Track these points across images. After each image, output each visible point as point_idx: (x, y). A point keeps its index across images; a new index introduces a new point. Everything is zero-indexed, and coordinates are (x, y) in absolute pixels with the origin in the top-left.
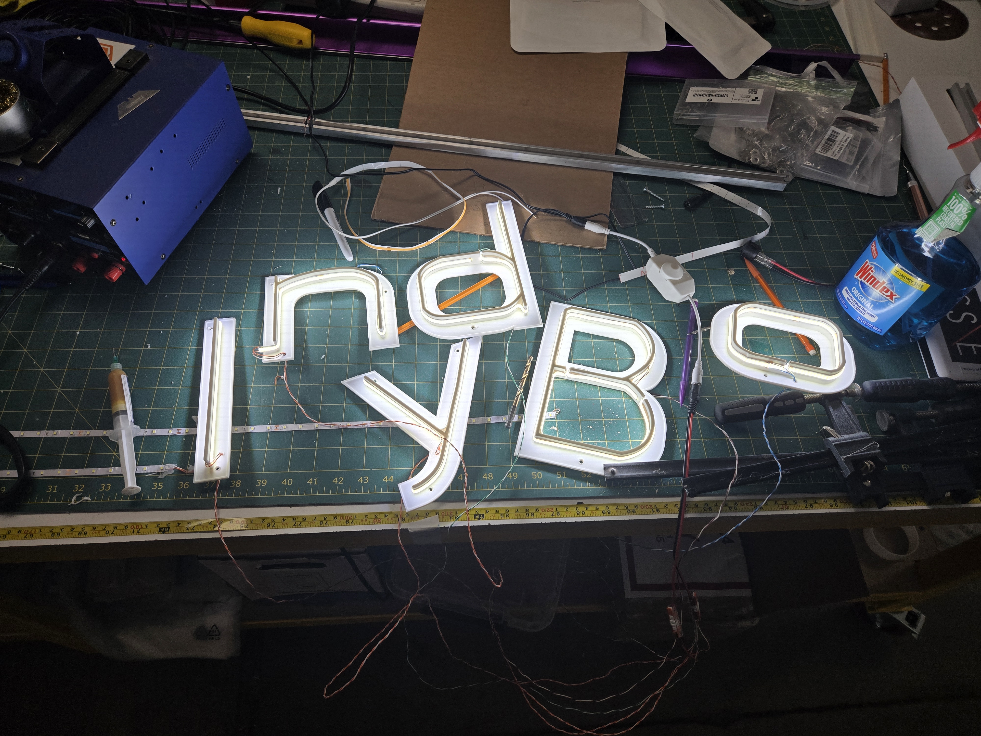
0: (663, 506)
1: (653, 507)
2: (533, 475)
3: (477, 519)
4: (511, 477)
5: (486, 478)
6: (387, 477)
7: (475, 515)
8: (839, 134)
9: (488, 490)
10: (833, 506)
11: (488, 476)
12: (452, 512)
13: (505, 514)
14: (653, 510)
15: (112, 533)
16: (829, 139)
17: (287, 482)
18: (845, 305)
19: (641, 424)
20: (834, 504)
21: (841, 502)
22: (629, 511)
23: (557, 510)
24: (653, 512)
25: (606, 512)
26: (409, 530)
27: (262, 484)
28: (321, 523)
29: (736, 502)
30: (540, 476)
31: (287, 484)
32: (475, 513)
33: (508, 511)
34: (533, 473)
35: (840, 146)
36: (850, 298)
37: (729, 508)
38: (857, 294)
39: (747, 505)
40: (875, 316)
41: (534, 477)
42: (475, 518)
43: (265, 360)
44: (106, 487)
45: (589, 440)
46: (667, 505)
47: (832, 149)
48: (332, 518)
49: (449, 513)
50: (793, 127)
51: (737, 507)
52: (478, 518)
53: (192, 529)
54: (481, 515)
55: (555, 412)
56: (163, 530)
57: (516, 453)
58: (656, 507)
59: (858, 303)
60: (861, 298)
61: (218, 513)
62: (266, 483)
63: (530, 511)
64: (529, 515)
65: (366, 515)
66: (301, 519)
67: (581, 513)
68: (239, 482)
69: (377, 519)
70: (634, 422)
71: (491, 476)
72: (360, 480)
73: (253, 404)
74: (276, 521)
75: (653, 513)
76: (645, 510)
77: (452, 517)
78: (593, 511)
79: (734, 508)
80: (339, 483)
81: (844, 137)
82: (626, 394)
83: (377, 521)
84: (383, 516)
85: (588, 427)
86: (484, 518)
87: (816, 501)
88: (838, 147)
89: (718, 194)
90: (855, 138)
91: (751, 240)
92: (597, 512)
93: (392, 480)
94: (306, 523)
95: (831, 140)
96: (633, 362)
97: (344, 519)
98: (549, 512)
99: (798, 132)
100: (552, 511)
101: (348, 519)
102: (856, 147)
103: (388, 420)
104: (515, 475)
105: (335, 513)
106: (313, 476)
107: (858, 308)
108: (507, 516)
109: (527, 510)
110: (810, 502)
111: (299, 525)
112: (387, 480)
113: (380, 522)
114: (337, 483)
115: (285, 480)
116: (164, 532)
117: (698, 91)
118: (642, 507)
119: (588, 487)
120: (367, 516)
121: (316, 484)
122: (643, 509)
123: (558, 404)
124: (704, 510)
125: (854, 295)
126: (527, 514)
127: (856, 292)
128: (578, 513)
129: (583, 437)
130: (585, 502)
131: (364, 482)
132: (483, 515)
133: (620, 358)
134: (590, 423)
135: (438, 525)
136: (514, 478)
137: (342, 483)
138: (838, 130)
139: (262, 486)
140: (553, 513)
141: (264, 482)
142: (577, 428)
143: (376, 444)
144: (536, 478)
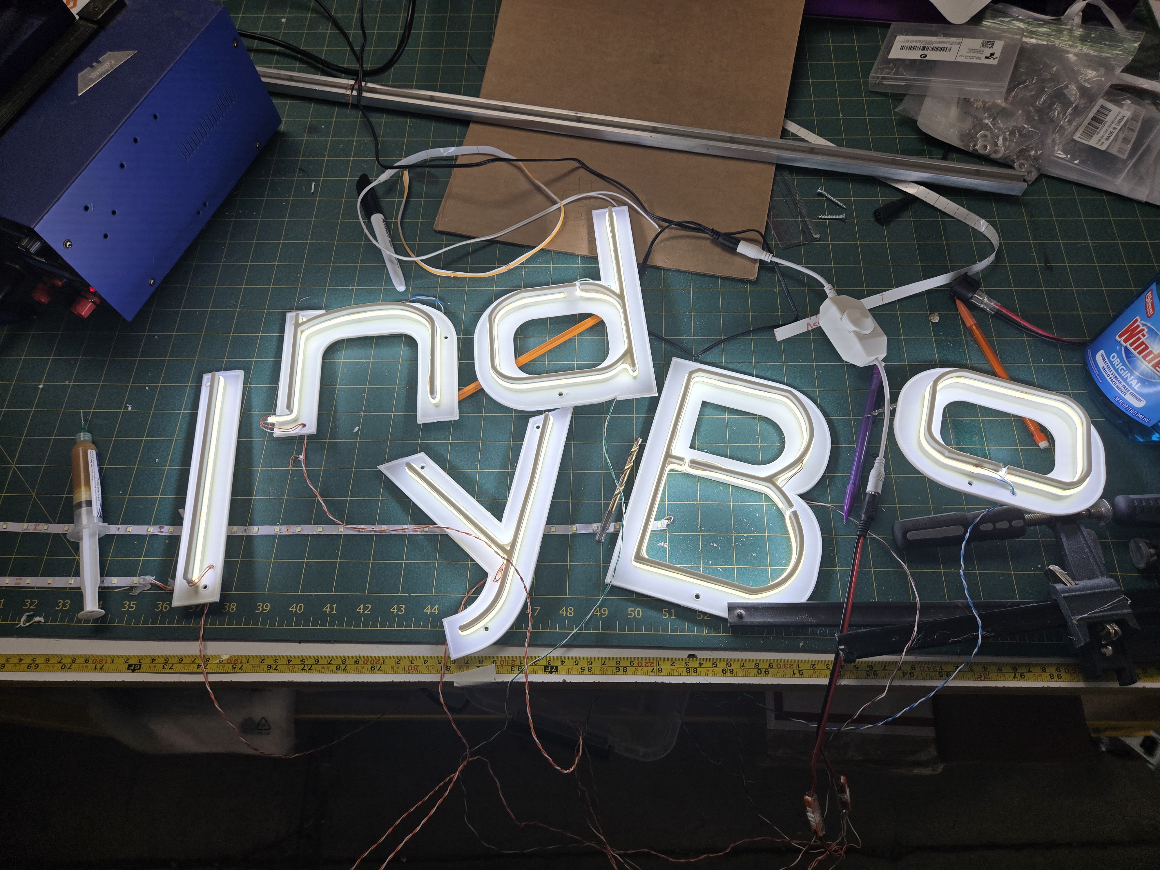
0: (809, 666)
1: (795, 667)
2: (629, 612)
3: (548, 673)
4: (598, 614)
5: (564, 613)
6: (429, 606)
7: (545, 666)
8: (1110, 111)
9: (566, 631)
10: (1054, 678)
11: (567, 611)
12: (515, 661)
13: (587, 667)
14: (793, 671)
15: (68, 669)
16: (1094, 118)
17: (296, 608)
18: (1098, 377)
19: (787, 543)
20: (1056, 674)
21: (1066, 673)
22: (759, 672)
23: (659, 665)
24: (794, 674)
25: (728, 670)
26: (455, 684)
27: (263, 609)
28: (338, 668)
29: (913, 666)
30: (638, 615)
31: (296, 611)
32: (546, 664)
33: (592, 663)
34: (629, 609)
35: (1111, 129)
36: (1106, 369)
37: (903, 673)
38: (1118, 365)
39: (929, 671)
40: (1142, 399)
41: (631, 615)
42: (545, 671)
43: (278, 433)
44: (64, 605)
45: (712, 564)
46: (814, 665)
47: (1097, 134)
48: (353, 661)
49: (510, 662)
50: (1042, 99)
51: (915, 673)
52: (550, 670)
53: (170, 669)
54: (554, 666)
55: (666, 521)
56: (133, 668)
57: (608, 580)
58: (799, 667)
59: (1118, 377)
60: (1123, 371)
61: (205, 647)
62: (269, 608)
63: (622, 664)
64: (619, 670)
65: (398, 660)
66: (312, 662)
67: (692, 671)
68: (234, 605)
69: (413, 666)
70: (777, 540)
71: (571, 612)
72: (394, 609)
73: (260, 494)
74: (279, 662)
75: (794, 676)
76: (783, 670)
77: (514, 669)
78: (710, 669)
79: (910, 674)
80: (365, 613)
81: (1117, 115)
82: (768, 499)
83: (413, 668)
84: (420, 662)
85: (712, 544)
86: (557, 671)
87: (1030, 668)
88: (1107, 130)
89: (924, 199)
90: (1134, 118)
91: (967, 272)
92: (716, 669)
93: (436, 611)
94: (318, 667)
95: (1098, 120)
96: (781, 450)
97: (369, 663)
98: (647, 666)
99: (1050, 107)
100: (652, 665)
101: (375, 664)
102: (1134, 131)
103: (436, 524)
104: (605, 611)
105: (358, 655)
106: (331, 600)
107: (1118, 384)
108: (590, 670)
109: (618, 663)
110: (1020, 670)
111: (309, 670)
112: (429, 611)
113: (416, 670)
114: (363, 612)
115: (295, 605)
116: (133, 671)
117: (907, 41)
118: (779, 666)
119: (704, 634)
120: (400, 660)
121: (334, 612)
122: (779, 668)
123: (671, 508)
124: (867, 675)
125: (1113, 365)
126: (618, 669)
127: (1116, 361)
128: (688, 671)
129: (704, 559)
130: (700, 654)
131: (399, 613)
132: (557, 667)
133: (764, 444)
134: (715, 539)
135: (494, 679)
136: (603, 616)
137: (370, 613)
138: (1110, 105)
139: (264, 612)
140: (653, 668)
141: (267, 606)
142: (696, 545)
143: (418, 558)
144: (632, 616)
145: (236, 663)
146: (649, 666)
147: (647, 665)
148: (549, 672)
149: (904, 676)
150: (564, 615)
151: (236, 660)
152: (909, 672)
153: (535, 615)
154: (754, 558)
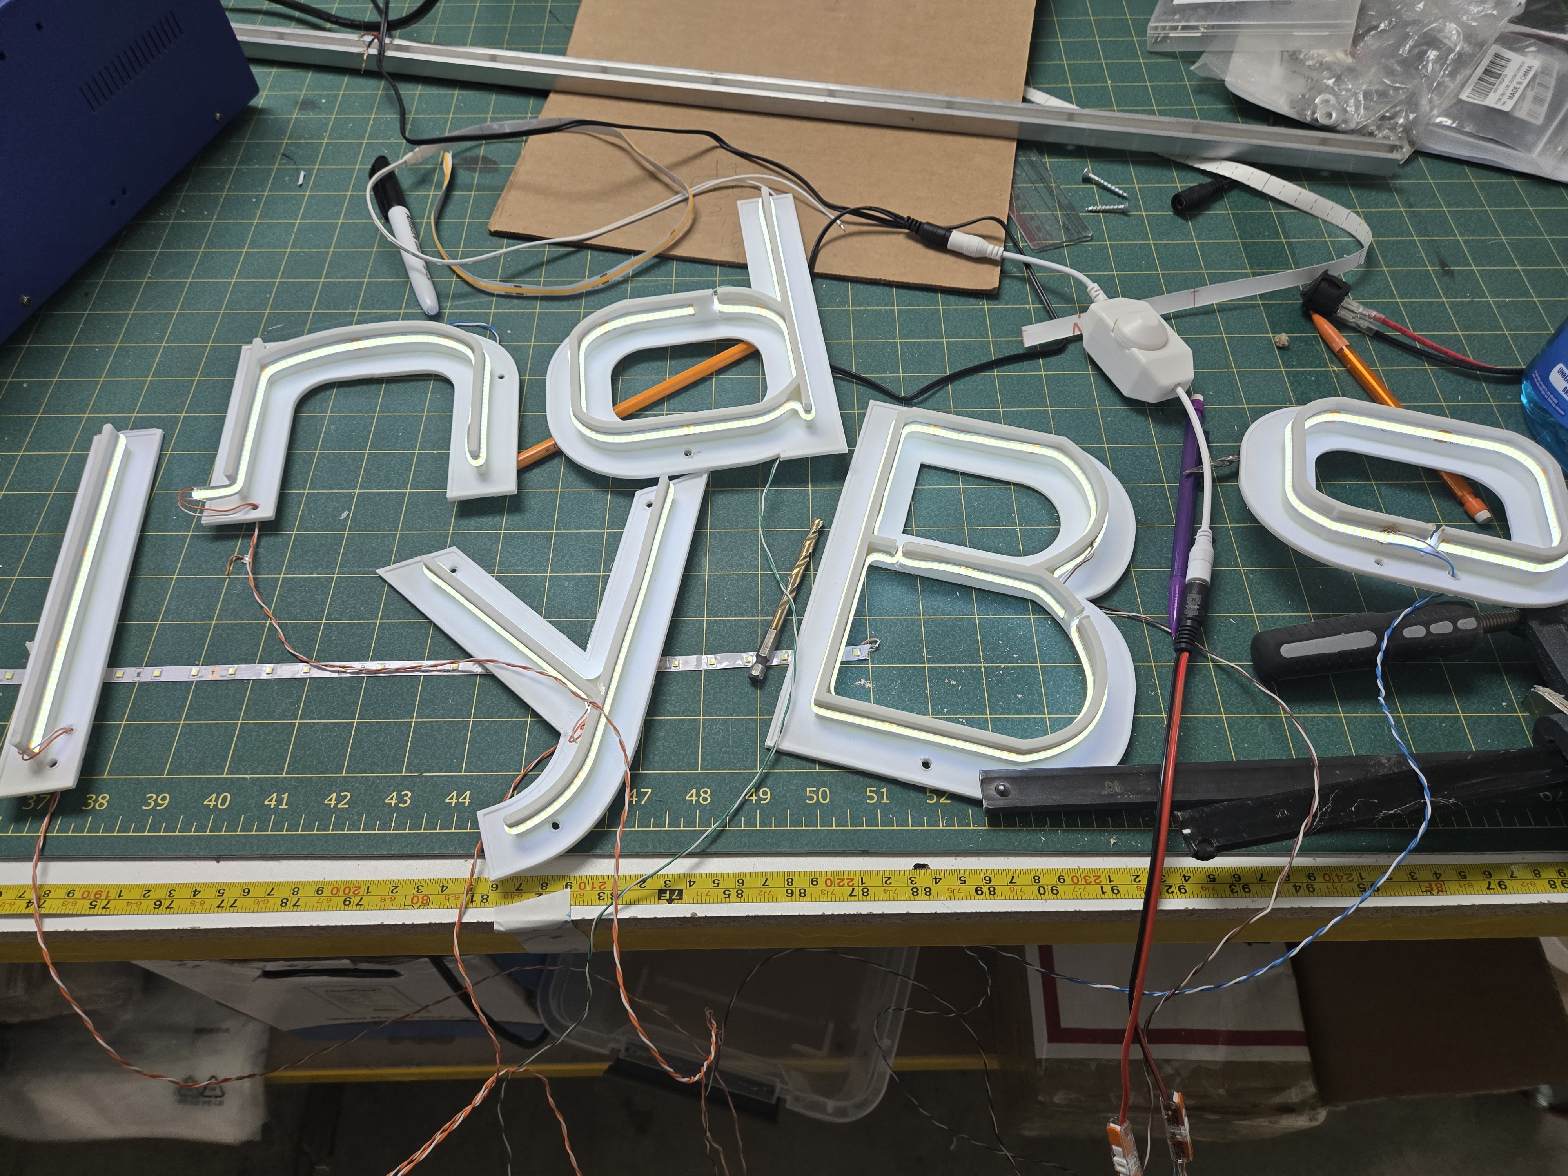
0: (1128, 879)
1: (1104, 880)
2: (808, 795)
3: (664, 901)
4: (754, 798)
5: (694, 799)
6: (455, 793)
7: (659, 890)
9: (697, 828)
11: (698, 795)
12: (605, 883)
13: (736, 890)
14: (1102, 887)
17: (216, 801)
19: (1074, 677)
20: (1560, 881)
22: (1042, 890)
23: (862, 884)
24: (1103, 893)
25: (986, 890)
26: (496, 927)
27: (157, 804)
28: (284, 903)
29: (1311, 873)
30: (824, 798)
31: (216, 806)
32: (660, 885)
33: (743, 883)
34: (808, 790)
37: (1295, 886)
39: (1340, 881)
41: (811, 799)
42: (659, 899)
43: (206, 517)
45: (949, 713)
46: (1138, 876)
47: (1494, 92)
48: (312, 891)
49: (597, 885)
50: (1408, 46)
51: (1316, 886)
52: (668, 898)
54: (675, 890)
55: (868, 647)
57: (770, 740)
58: (1110, 881)
61: (45, 871)
62: (167, 802)
63: (797, 885)
64: (792, 893)
65: (395, 887)
66: (237, 893)
67: (921, 891)
68: (103, 798)
69: (420, 897)
70: (1057, 673)
71: (707, 796)
72: (391, 799)
73: (170, 617)
74: (176, 894)
75: (1103, 896)
76: (1083, 887)
77: (603, 896)
78: (953, 888)
80: (339, 806)
81: (1521, 66)
82: (1038, 608)
83: (421, 900)
84: (434, 889)
85: (946, 681)
86: (681, 899)
87: (1513, 872)
88: (1508, 86)
89: (1246, 182)
90: (1545, 71)
92: (963, 888)
93: (467, 801)
94: (248, 902)
95: (1492, 74)
96: (1054, 534)
97: (341, 893)
98: (842, 886)
100: (851, 884)
101: (351, 894)
102: (1548, 88)
103: (473, 658)
104: (765, 793)
105: (322, 879)
106: (279, 786)
108: (740, 895)
109: (790, 882)
110: (1498, 875)
111: (231, 906)
112: (454, 801)
113: (426, 902)
114: (336, 805)
115: (214, 795)
118: (1075, 880)
119: (942, 828)
120: (397, 887)
121: (284, 806)
122: (1077, 884)
123: (876, 626)
124: (1234, 891)
126: (789, 891)
128: (915, 892)
129: (934, 705)
130: (936, 863)
131: (400, 805)
132: (681, 892)
133: (1025, 526)
134: (952, 673)
135: (568, 915)
136: (762, 802)
137: (347, 806)
138: (1508, 54)
139: (158, 808)
140: (853, 889)
141: (164, 799)
142: (919, 684)
143: (439, 714)
144: (814, 801)
145: (98, 899)
146: (846, 885)
147: (841, 884)
148: (667, 900)
149: (1297, 891)
150: (694, 802)
151: (98, 893)
152: (1305, 885)
153: (643, 803)
154: (1021, 701)
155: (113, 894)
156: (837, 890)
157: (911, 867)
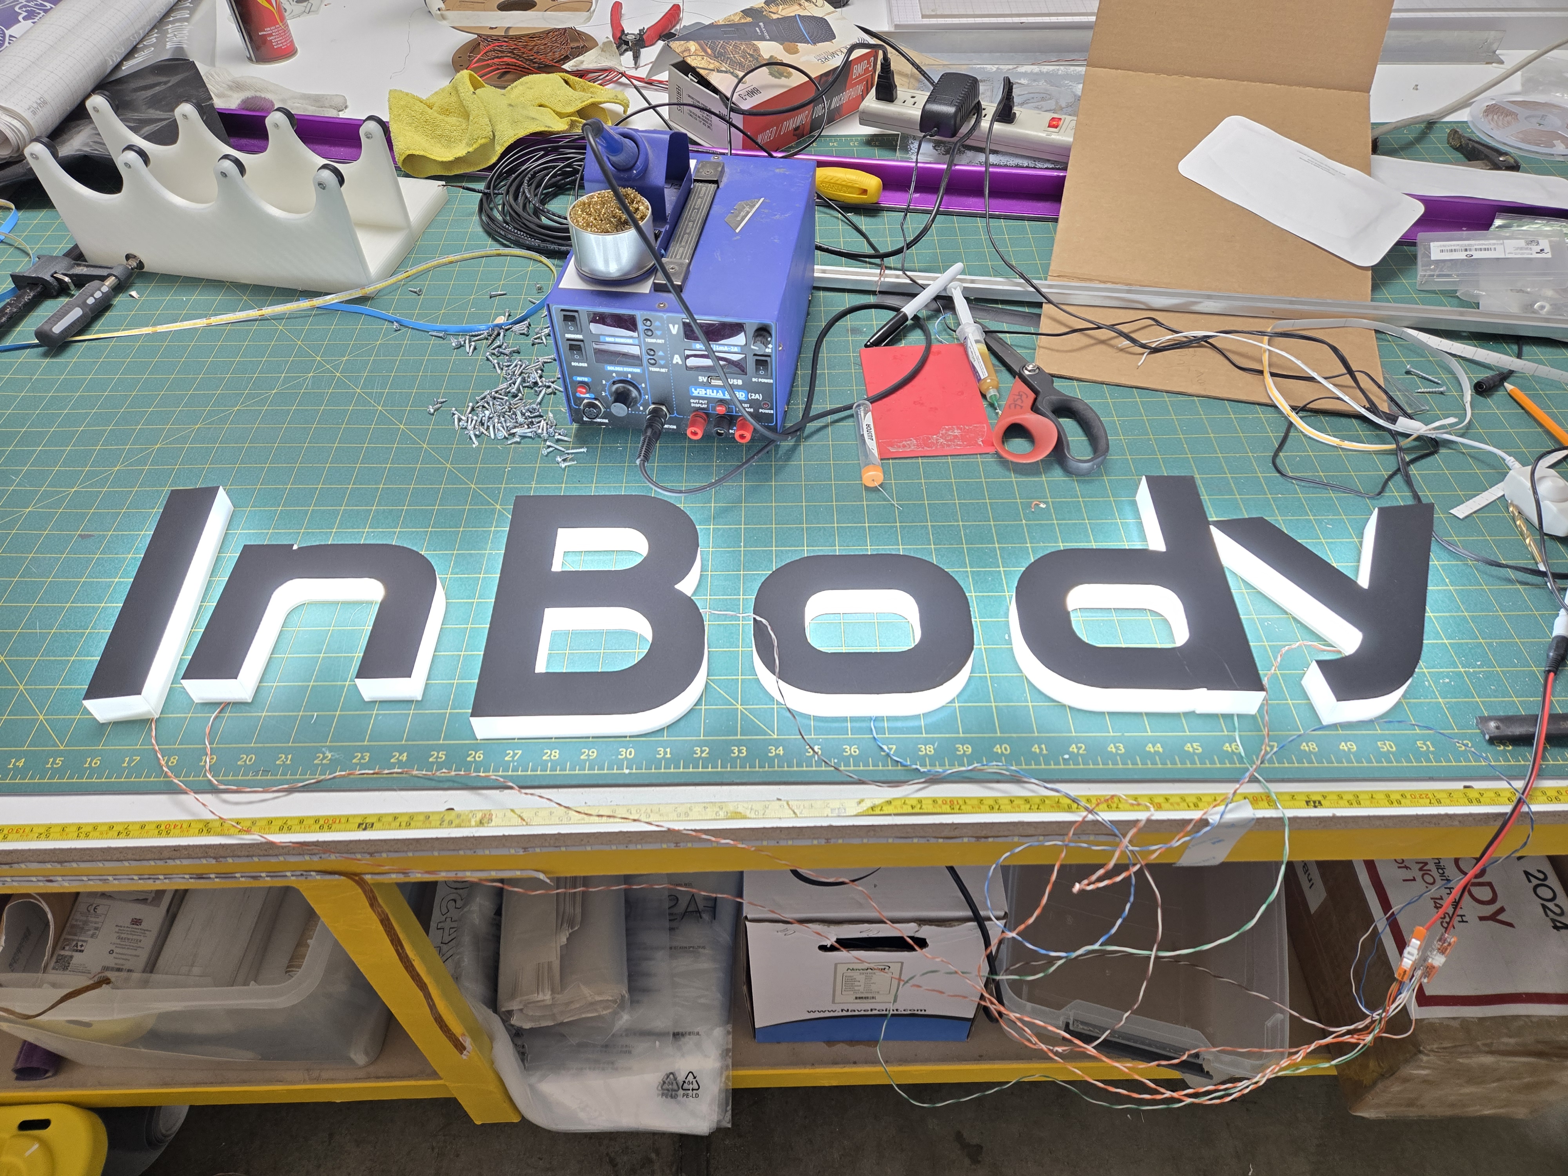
7: (1306, 801)
13: (1355, 801)
17: (1001, 749)
23: (1435, 796)
26: (1210, 821)
31: (1002, 752)
32: (1304, 798)
33: (1358, 796)
42: (1308, 806)
52: (1312, 805)
54: (1316, 801)
63: (1394, 797)
64: (1393, 802)
74: (1000, 802)
77: (1272, 804)
78: (1493, 798)
86: (1322, 806)
92: (1500, 799)
94: (1046, 807)
100: (1428, 797)
101: (1110, 802)
105: (1090, 795)
108: (1359, 804)
109: (1387, 796)
111: (1038, 809)
117: (1444, 246)
126: (1390, 802)
130: (1477, 785)
132: (1319, 802)
135: (1254, 814)
140: (1431, 800)
145: (953, 804)
146: (1425, 798)
147: (1421, 797)
151: (952, 801)
154: (1495, 691)
155: (961, 802)
156: (1420, 801)
157: (1462, 787)
